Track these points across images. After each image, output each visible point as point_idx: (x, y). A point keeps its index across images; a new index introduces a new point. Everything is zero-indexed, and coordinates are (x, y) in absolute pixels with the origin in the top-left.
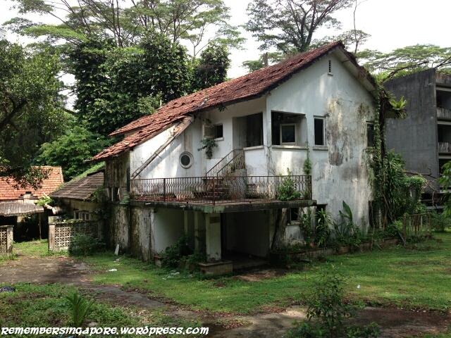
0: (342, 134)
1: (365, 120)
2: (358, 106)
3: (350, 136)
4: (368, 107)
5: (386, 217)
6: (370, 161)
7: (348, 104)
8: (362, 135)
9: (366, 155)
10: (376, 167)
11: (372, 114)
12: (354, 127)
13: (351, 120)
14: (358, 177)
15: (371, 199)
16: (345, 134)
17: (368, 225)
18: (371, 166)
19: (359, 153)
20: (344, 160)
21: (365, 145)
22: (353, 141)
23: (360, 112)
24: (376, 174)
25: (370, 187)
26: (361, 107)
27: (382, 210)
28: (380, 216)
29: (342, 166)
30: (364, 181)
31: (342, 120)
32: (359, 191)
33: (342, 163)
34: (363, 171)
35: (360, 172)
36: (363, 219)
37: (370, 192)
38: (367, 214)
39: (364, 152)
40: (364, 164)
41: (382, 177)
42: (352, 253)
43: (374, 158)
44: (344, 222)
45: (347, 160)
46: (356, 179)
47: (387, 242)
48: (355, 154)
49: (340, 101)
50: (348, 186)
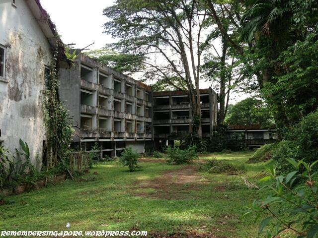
0: (22, 70)
1: (43, 63)
2: (37, 48)
3: (29, 74)
4: (45, 52)
5: (56, 156)
6: (45, 103)
7: (29, 42)
8: (40, 76)
9: (43, 96)
10: (51, 108)
11: (49, 60)
12: (33, 66)
13: (31, 58)
14: (35, 116)
15: (45, 138)
16: (25, 71)
17: (42, 163)
18: (46, 107)
19: (36, 93)
20: (23, 97)
21: (42, 87)
22: (32, 80)
23: (39, 54)
24: (50, 115)
25: (44, 127)
26: (40, 49)
27: (53, 148)
28: (51, 154)
29: (20, 102)
30: (39, 120)
31: (23, 56)
32: (35, 130)
33: (20, 99)
34: (40, 111)
35: (37, 112)
36: (37, 157)
37: (44, 132)
38: (41, 152)
39: (42, 93)
40: (41, 104)
41: (55, 118)
42: (28, 192)
43: (49, 101)
44: (20, 161)
45: (25, 97)
46: (33, 118)
47: (58, 177)
48: (33, 93)
49: (22, 36)
50: (25, 124)
